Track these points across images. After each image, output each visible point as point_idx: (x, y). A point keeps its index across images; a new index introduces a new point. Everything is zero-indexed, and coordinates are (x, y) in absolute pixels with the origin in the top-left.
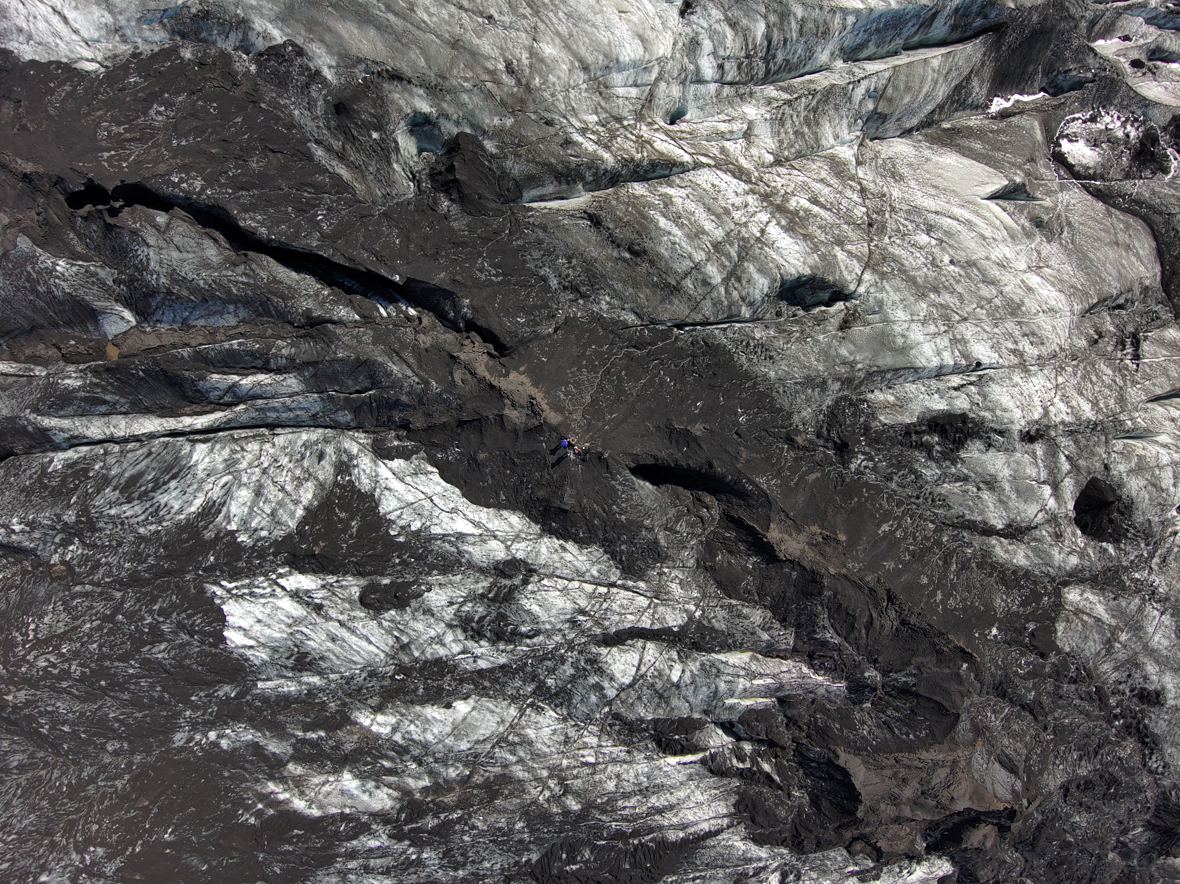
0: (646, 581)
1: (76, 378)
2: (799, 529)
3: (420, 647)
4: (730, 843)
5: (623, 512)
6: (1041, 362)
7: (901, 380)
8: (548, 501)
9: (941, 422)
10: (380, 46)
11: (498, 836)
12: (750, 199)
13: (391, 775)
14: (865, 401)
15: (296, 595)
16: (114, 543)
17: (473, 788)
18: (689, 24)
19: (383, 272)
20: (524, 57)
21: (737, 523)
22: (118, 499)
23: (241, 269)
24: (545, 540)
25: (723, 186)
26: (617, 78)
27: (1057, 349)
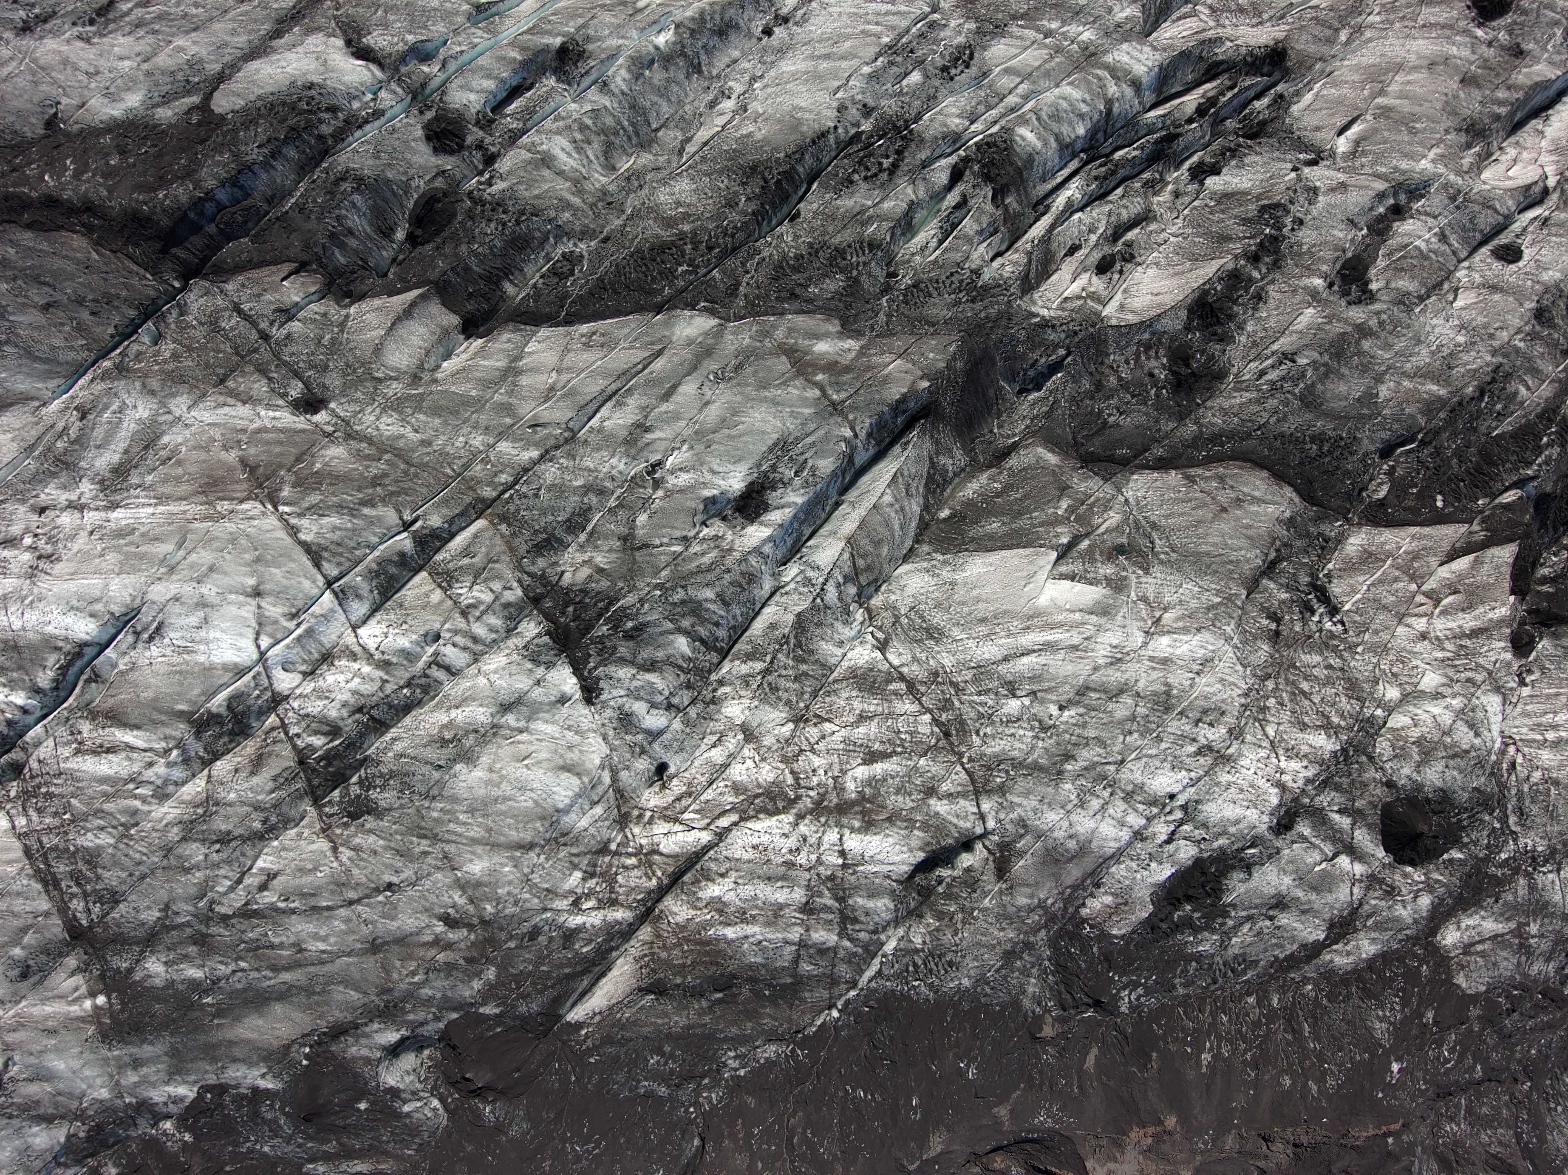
2: (1120, 1146)
6: (1236, 733)
7: (1104, 872)
10: (298, 1016)
12: (803, 828)
14: (1083, 922)
18: (604, 705)
20: (456, 898)
25: (766, 837)
26: (570, 819)
27: (1243, 701)
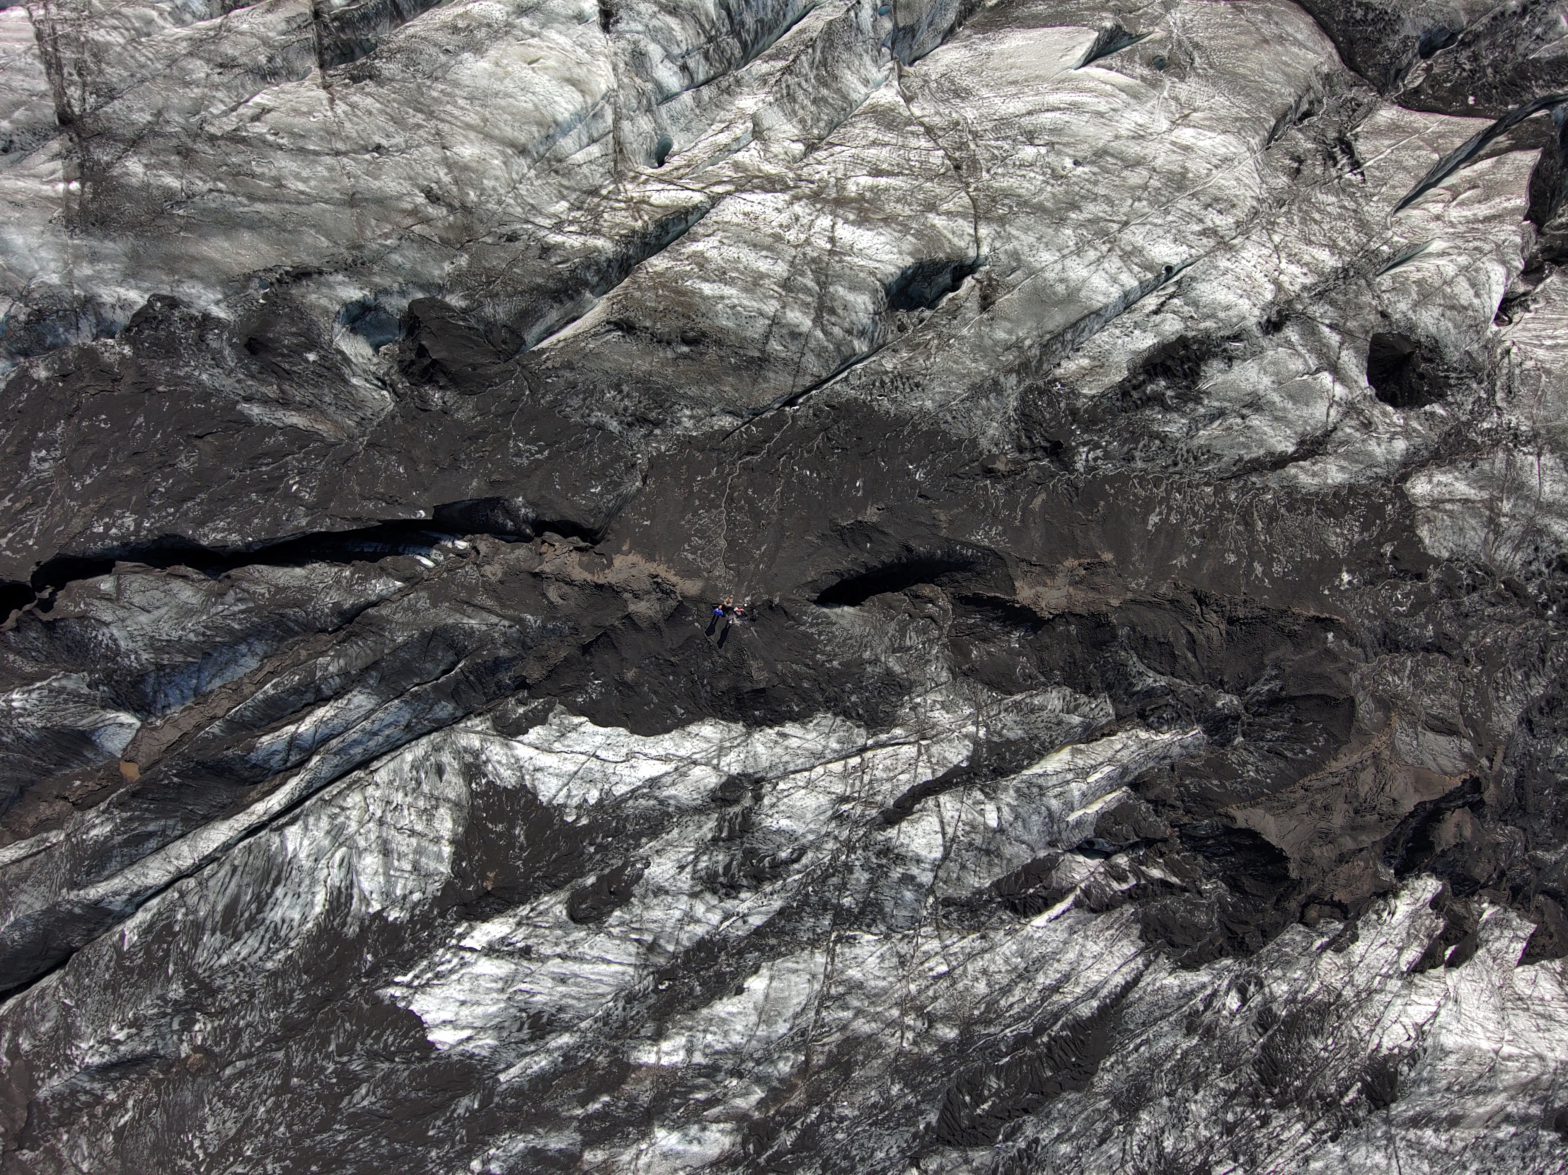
0: (901, 725)
1: (102, 823)
2: (1051, 573)
3: (670, 938)
4: (1158, 984)
5: (831, 657)
6: (1243, 228)
7: (1086, 334)
8: (736, 688)
9: (1158, 361)
10: (264, 247)
11: (876, 1115)
12: (797, 208)
13: (713, 1107)
14: (1056, 380)
15: (491, 951)
16: (245, 996)
17: (818, 1072)
18: (620, 36)
19: (402, 516)
20: (442, 174)
21: (976, 602)
22: (223, 942)
23: (231, 596)
24: (757, 736)
25: (757, 209)
26: (566, 144)
27: (1255, 204)
